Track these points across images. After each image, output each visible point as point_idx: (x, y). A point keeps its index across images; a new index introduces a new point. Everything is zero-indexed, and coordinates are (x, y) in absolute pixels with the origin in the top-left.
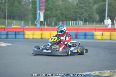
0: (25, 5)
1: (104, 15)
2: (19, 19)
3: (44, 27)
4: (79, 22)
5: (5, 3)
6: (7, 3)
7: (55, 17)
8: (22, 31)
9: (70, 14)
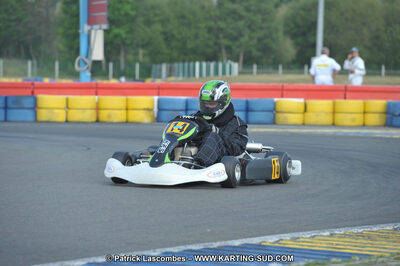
0: (40, 6)
1: (311, 39)
2: (17, 54)
3: (105, 82)
4: (228, 67)
7: (144, 46)
8: (30, 93)
9: (196, 36)
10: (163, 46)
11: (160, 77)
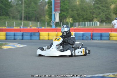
0: (41, 6)
2: (35, 20)
3: (60, 28)
4: (96, 23)
5: (22, 4)
6: (23, 5)
8: (38, 32)
9: (87, 14)
10: (77, 17)
11: (76, 26)
